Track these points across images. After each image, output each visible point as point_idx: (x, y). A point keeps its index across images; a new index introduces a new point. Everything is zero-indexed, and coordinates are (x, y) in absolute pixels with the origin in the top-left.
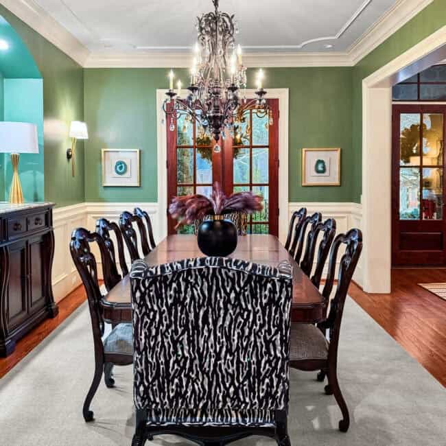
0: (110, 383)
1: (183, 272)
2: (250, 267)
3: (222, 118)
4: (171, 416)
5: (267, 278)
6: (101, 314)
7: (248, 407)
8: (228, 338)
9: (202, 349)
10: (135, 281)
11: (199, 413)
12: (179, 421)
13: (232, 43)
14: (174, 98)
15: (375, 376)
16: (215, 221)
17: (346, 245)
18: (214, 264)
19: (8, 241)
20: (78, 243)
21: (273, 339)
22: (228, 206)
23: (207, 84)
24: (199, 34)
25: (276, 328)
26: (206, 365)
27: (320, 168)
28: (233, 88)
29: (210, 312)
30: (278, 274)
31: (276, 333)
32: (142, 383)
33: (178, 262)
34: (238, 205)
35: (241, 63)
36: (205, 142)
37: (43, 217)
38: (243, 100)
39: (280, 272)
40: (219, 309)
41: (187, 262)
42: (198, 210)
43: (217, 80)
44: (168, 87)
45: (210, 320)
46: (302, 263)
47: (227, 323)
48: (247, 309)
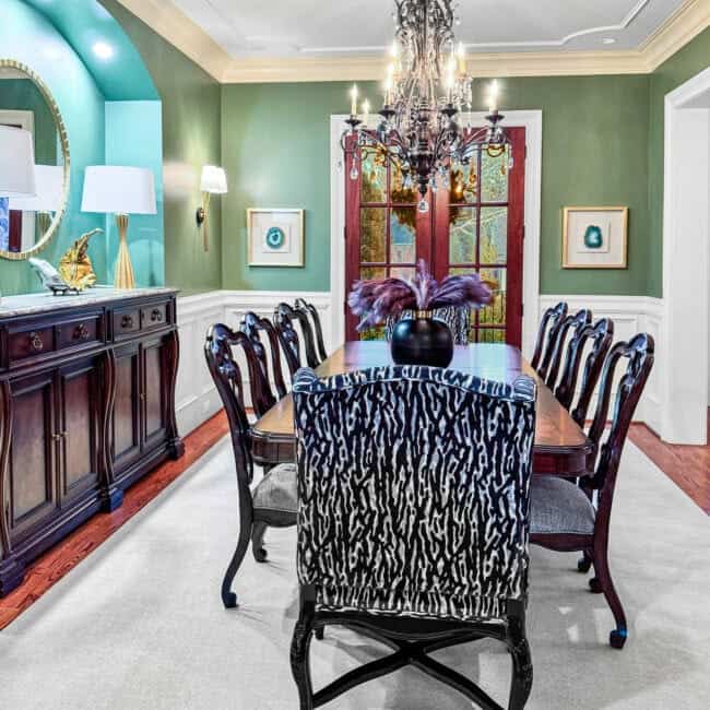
0: (261, 556)
1: (369, 385)
2: (469, 382)
3: (431, 159)
4: (351, 598)
5: (496, 399)
6: (249, 450)
7: (466, 592)
8: (436, 487)
9: (396, 500)
10: (299, 396)
11: (392, 596)
12: (362, 606)
13: (450, 41)
14: (358, 127)
15: (673, 570)
16: (418, 319)
17: (628, 360)
18: (415, 377)
19: (114, 342)
20: (216, 345)
21: (505, 491)
22: (438, 297)
23: (409, 105)
24: (397, 28)
25: (509, 475)
26: (402, 525)
27: (593, 238)
28: (450, 111)
29: (409, 446)
30: (512, 394)
31: (509, 483)
32: (309, 545)
33: (363, 372)
34: (455, 295)
35: (463, 70)
36: (405, 198)
37: (162, 309)
38: (465, 130)
39: (516, 391)
40: (423, 443)
41: (375, 373)
42: (392, 302)
43: (424, 99)
44: (349, 112)
45: (409, 459)
46: (558, 389)
47: (434, 464)
48: (463, 445)
